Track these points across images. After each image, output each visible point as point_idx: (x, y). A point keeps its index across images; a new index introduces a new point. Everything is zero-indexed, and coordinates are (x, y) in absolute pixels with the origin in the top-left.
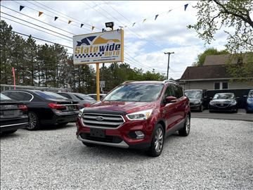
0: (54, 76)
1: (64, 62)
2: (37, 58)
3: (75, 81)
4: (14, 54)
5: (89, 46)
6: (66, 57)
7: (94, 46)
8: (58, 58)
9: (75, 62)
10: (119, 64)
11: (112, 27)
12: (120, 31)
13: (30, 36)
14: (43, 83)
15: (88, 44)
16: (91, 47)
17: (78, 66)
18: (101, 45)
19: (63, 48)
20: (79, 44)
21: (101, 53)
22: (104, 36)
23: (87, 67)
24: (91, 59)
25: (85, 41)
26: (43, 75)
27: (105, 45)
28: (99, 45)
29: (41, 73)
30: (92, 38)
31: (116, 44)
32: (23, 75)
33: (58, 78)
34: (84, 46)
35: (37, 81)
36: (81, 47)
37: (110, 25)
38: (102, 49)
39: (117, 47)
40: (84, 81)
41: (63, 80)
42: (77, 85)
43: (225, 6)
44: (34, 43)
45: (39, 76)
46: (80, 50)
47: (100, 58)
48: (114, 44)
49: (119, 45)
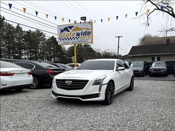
0: (36, 53)
1: (43, 43)
2: (23, 41)
3: (51, 57)
4: (7, 38)
5: (69, 33)
6: (45, 39)
8: (38, 40)
10: (83, 44)
11: (85, 20)
12: (91, 23)
14: (28, 59)
15: (68, 31)
16: (71, 33)
18: (78, 32)
20: (62, 31)
21: (77, 37)
22: (80, 26)
25: (66, 29)
26: (27, 53)
27: (80, 32)
28: (76, 32)
29: (26, 51)
30: (71, 27)
31: (88, 31)
32: (13, 53)
33: (39, 55)
35: (23, 57)
36: (63, 33)
37: (84, 18)
38: (78, 34)
40: (58, 57)
41: (43, 57)
42: (53, 60)
43: (158, 5)
44: (21, 29)
45: (25, 54)
46: (63, 35)
47: (77, 40)
48: (86, 31)
49: (90, 32)
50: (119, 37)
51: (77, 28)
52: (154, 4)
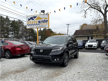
0: (18, 34)
1: (23, 28)
2: (10, 26)
5: (33, 21)
6: (23, 26)
7: (36, 21)
8: (20, 26)
9: (27, 28)
10: (47, 28)
11: (44, 12)
13: (7, 16)
14: (13, 37)
15: (33, 20)
17: (29, 29)
18: (39, 20)
19: (22, 21)
20: (29, 20)
21: (39, 24)
22: (41, 17)
23: (33, 30)
24: (35, 26)
25: (32, 18)
26: (13, 34)
27: (41, 20)
28: (38, 20)
29: (12, 32)
30: (35, 17)
32: (4, 34)
33: (20, 35)
34: (31, 20)
35: (10, 36)
37: (43, 11)
38: (39, 22)
39: (46, 21)
40: (31, 36)
41: (22, 36)
42: (28, 38)
43: (91, 5)
44: (9, 19)
45: (11, 34)
46: (30, 22)
47: (39, 26)
48: (45, 20)
49: (47, 20)
50: (68, 25)
51: (39, 18)
52: (89, 4)
